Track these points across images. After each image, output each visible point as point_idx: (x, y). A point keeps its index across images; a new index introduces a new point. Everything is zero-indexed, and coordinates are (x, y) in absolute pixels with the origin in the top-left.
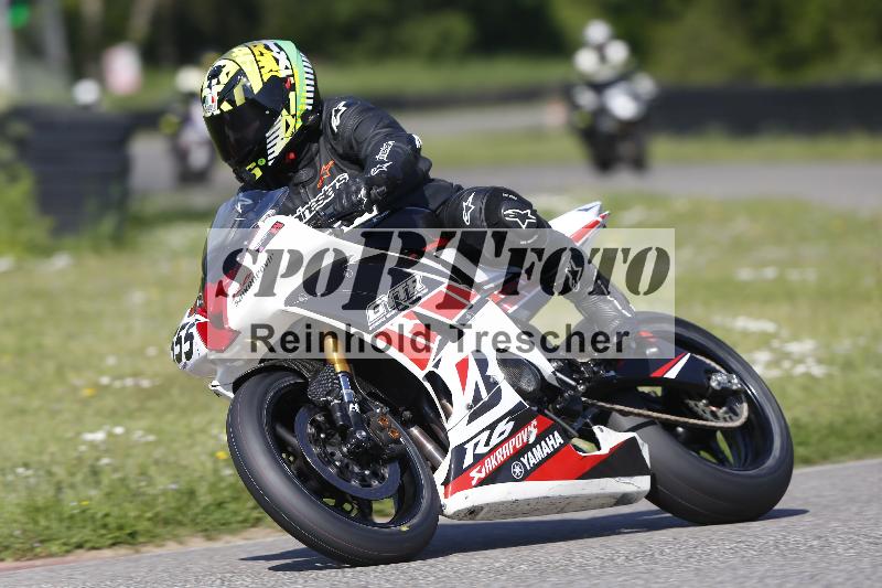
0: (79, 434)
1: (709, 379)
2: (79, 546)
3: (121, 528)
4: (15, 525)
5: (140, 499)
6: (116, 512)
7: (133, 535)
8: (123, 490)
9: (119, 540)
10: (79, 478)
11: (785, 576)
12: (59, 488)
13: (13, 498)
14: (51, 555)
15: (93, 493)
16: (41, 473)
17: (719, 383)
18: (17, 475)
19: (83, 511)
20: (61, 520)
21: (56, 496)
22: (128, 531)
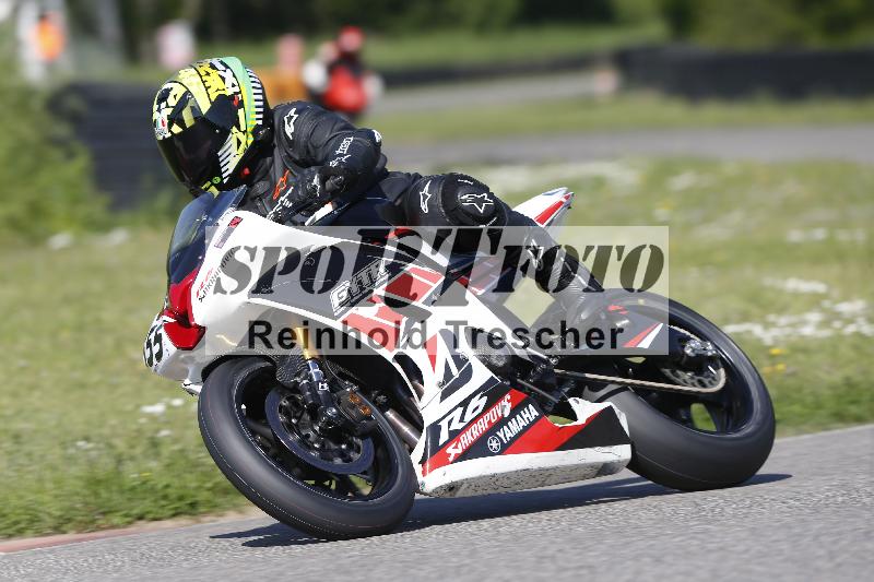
0: (138, 406)
1: (684, 347)
2: (141, 518)
3: (181, 498)
4: (76, 498)
5: (200, 469)
6: (176, 483)
7: (193, 505)
8: (183, 462)
9: (179, 511)
10: (138, 451)
11: (839, 533)
12: (119, 460)
13: (74, 470)
14: (113, 527)
15: (153, 464)
16: (101, 445)
17: (693, 351)
18: (78, 448)
19: (144, 483)
20: (122, 492)
21: (117, 468)
22: (189, 502)
